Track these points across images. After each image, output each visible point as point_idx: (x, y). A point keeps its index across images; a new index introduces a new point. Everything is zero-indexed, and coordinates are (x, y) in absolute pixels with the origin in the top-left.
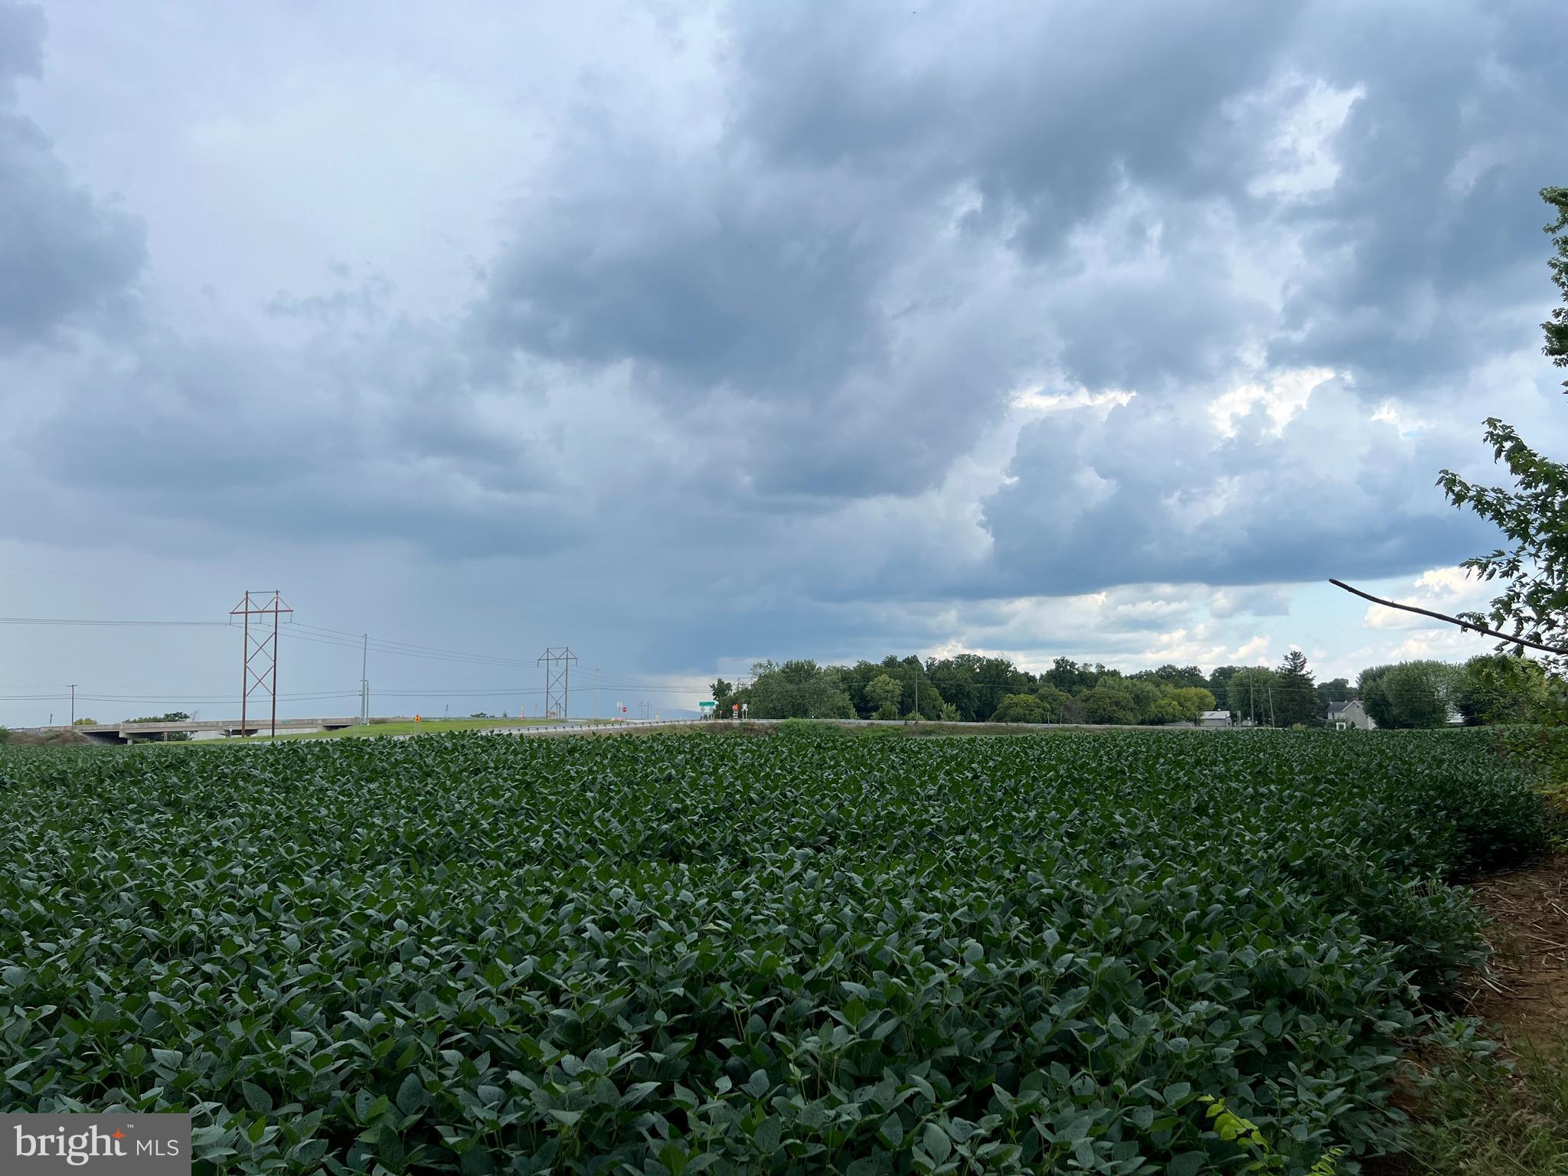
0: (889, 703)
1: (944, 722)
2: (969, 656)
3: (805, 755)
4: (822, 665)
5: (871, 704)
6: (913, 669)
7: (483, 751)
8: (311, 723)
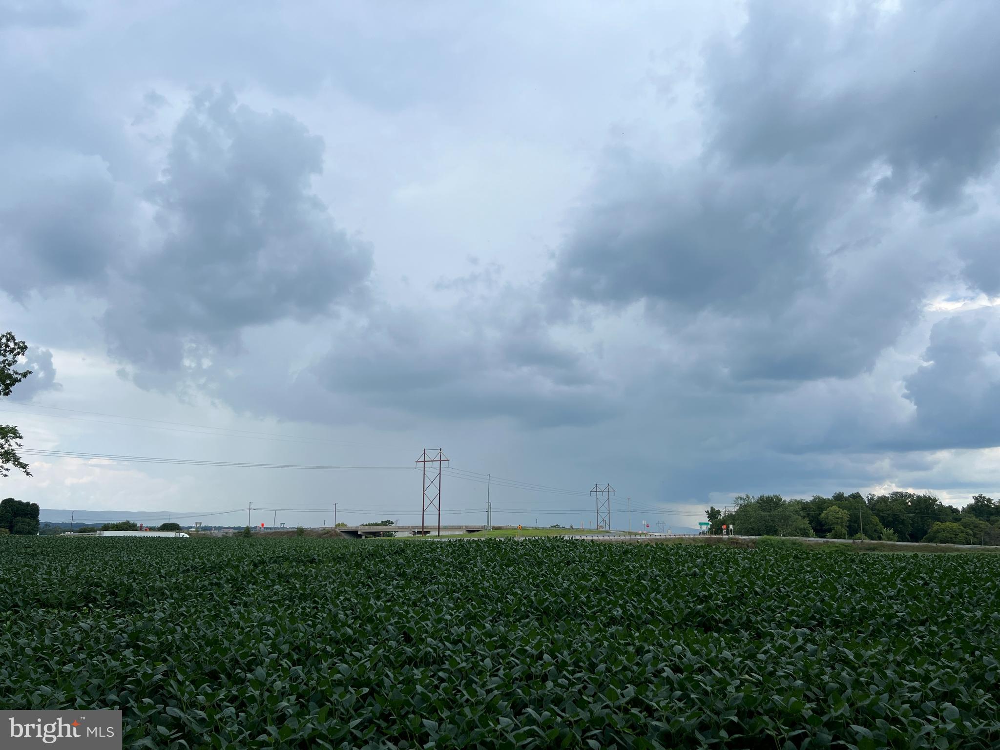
0: (839, 527)
1: (884, 542)
2: (902, 493)
3: (788, 563)
4: (787, 498)
5: (825, 527)
6: (857, 502)
7: (570, 550)
8: (459, 528)
